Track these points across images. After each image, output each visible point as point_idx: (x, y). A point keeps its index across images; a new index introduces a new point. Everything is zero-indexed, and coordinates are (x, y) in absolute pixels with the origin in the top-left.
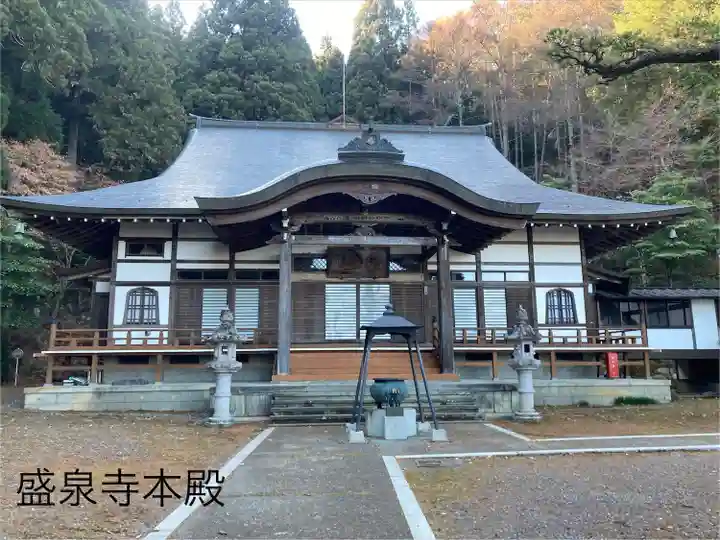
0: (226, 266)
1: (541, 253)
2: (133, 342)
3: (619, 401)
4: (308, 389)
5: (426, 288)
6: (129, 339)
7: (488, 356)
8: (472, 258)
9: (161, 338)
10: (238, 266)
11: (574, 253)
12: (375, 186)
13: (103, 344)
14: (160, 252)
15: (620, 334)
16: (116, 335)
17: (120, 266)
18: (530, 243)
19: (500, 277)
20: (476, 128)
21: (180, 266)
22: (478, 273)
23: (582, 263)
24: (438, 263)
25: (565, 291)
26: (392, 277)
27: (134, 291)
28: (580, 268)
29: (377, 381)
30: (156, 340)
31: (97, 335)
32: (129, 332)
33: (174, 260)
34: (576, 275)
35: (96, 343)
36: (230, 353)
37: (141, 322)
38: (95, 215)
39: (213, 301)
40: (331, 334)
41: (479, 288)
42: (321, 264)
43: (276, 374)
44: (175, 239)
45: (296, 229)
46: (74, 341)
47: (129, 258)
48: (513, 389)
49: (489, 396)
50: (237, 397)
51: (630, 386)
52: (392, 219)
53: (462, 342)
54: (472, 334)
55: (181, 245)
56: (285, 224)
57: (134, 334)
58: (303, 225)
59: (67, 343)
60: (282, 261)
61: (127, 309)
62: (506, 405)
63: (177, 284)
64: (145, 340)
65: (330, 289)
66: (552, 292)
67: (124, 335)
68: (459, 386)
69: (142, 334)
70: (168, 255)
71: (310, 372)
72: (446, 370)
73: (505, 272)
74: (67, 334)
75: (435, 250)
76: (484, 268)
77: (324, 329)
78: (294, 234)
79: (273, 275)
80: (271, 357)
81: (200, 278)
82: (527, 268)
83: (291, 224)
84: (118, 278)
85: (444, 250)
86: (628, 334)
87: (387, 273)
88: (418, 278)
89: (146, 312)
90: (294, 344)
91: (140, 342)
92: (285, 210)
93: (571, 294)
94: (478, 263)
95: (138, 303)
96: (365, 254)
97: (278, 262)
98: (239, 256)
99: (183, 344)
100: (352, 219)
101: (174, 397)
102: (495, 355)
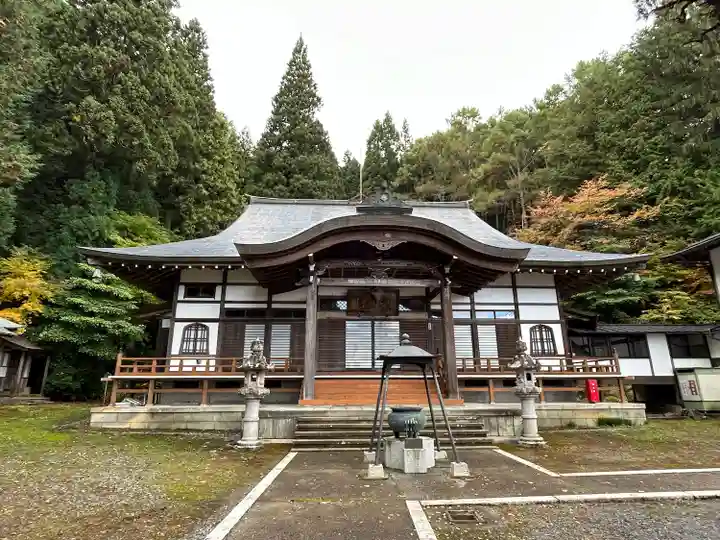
0: (265, 306)
1: (524, 296)
2: (185, 369)
3: (602, 422)
4: (329, 414)
5: (430, 324)
6: (181, 366)
7: (483, 383)
8: (467, 300)
9: (208, 366)
10: (274, 306)
11: (551, 296)
12: (388, 235)
13: (161, 370)
14: (212, 294)
15: (593, 364)
16: (173, 363)
17: (179, 305)
18: (514, 287)
19: (490, 316)
20: (462, 203)
21: (227, 306)
22: (473, 312)
23: (558, 304)
24: (441, 303)
25: (546, 327)
26: (401, 316)
27: (190, 326)
28: (557, 307)
29: (395, 410)
30: (204, 367)
31: (155, 363)
32: (182, 360)
33: (223, 302)
34: (553, 313)
35: (153, 370)
36: (258, 381)
37: (194, 353)
38: (157, 262)
39: (253, 334)
40: (350, 364)
41: (474, 325)
42: (342, 305)
43: (302, 398)
44: (224, 284)
45: (320, 273)
46: (135, 367)
47: (187, 299)
48: (515, 414)
49: (493, 421)
50: (265, 421)
51: (610, 409)
52: (403, 264)
53: (462, 370)
54: (470, 364)
55: (229, 289)
56: (312, 268)
57: (185, 363)
58: (327, 270)
59: (131, 370)
60: (310, 301)
61: (183, 341)
62: (509, 429)
63: (223, 321)
64: (195, 367)
65: (349, 324)
66: (535, 327)
67: (177, 362)
68: (465, 411)
69: (194, 363)
70: (218, 297)
71: (332, 397)
72: (451, 396)
73: (494, 311)
74: (131, 363)
75: (439, 291)
76: (477, 307)
77: (344, 359)
78: (319, 276)
79: (302, 313)
80: (299, 383)
81: (243, 316)
82: (513, 308)
83: (317, 269)
84: (178, 316)
85: (447, 291)
86: (601, 363)
87: (397, 312)
88: (423, 316)
89: (198, 344)
90: (319, 372)
91: (190, 369)
92: (311, 255)
93: (550, 330)
94: (472, 303)
95: (192, 336)
96: (378, 295)
97: (305, 302)
98: (275, 298)
99: (225, 370)
100: (369, 264)
101: (216, 417)
102: (491, 383)
